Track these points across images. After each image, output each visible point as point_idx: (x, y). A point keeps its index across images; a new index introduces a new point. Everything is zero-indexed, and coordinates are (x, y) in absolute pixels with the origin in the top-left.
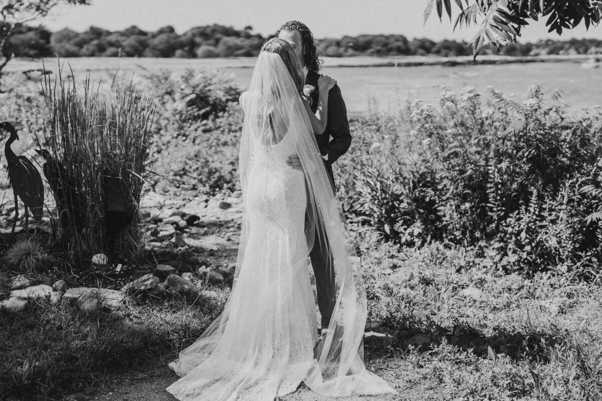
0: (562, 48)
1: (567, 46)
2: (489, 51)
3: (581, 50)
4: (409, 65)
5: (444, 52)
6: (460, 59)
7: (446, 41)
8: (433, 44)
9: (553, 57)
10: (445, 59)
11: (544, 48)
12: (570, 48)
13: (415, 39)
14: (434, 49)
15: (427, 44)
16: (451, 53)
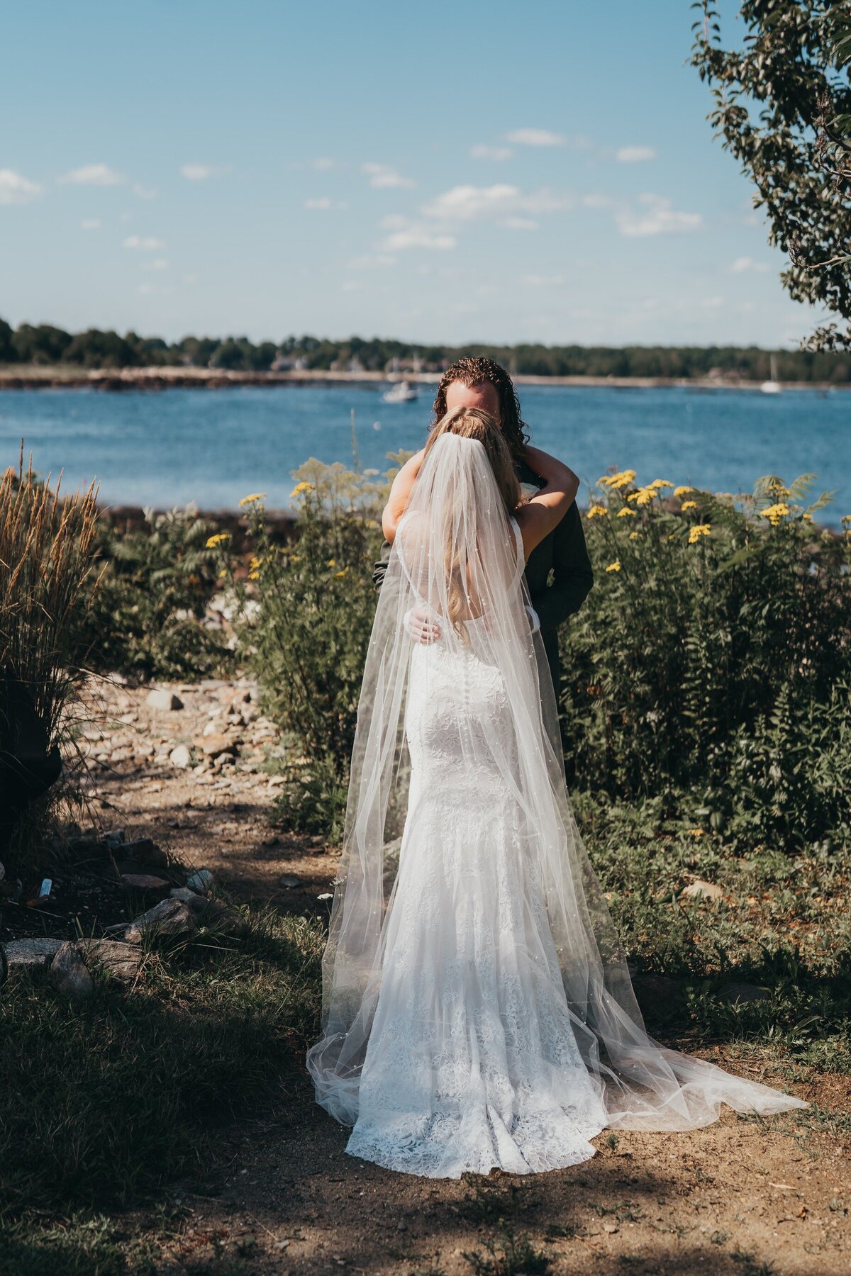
0: (334, 357)
1: (344, 353)
2: (187, 359)
3: (372, 362)
4: (17, 384)
5: (89, 357)
6: (126, 374)
7: (94, 334)
8: (65, 338)
9: (318, 374)
10: (95, 374)
11: (299, 356)
12: (350, 357)
13: (25, 327)
14: (69, 351)
15: (54, 340)
16: (108, 360)
